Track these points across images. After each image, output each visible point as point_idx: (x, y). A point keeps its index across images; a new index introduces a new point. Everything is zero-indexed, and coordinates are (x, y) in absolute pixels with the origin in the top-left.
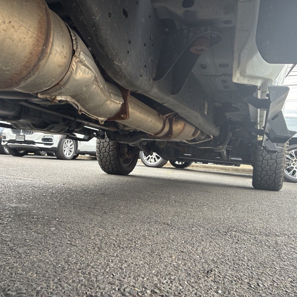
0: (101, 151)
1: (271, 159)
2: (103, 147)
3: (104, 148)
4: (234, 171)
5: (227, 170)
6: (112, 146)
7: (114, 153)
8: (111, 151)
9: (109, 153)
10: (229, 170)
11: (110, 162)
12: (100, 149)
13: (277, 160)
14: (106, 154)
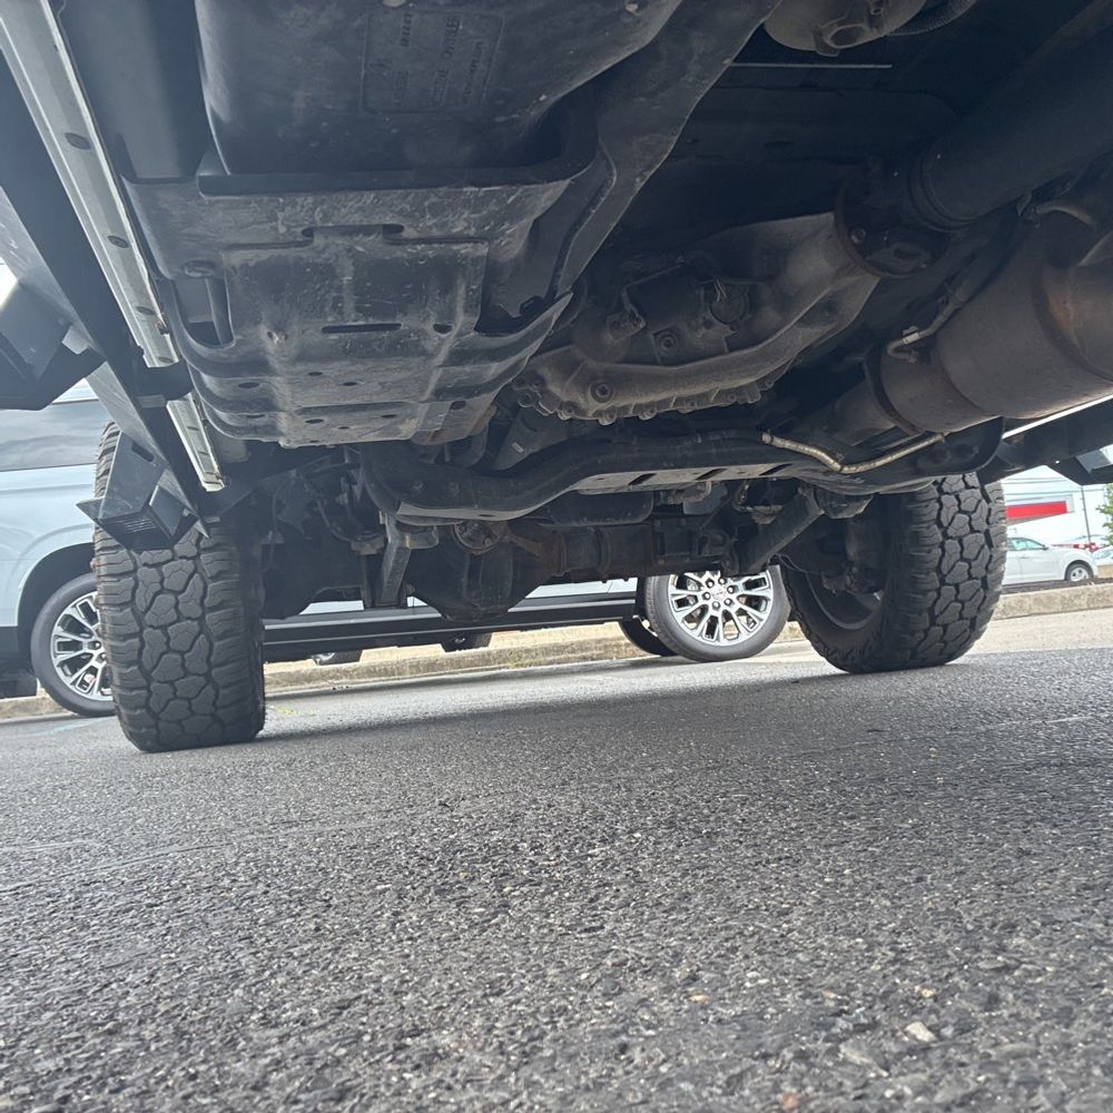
0: (147, 618)
1: (973, 531)
2: (162, 590)
3: (167, 600)
4: (419, 671)
5: (394, 675)
8: (215, 608)
10: (400, 674)
11: (207, 675)
12: (141, 603)
14: (181, 632)
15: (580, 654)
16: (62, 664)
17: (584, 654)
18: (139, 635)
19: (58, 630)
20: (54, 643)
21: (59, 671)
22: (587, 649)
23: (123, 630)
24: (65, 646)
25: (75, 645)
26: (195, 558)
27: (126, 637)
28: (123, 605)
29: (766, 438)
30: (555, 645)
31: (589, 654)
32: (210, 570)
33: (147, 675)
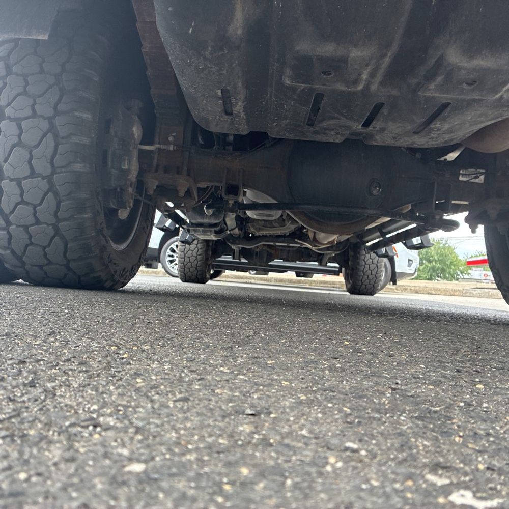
0: (186, 255)
1: (373, 263)
2: (190, 250)
3: (190, 252)
6: (200, 249)
7: (203, 258)
8: (199, 255)
9: (196, 257)
11: (196, 268)
12: (185, 252)
13: (378, 264)
14: (192, 259)
15: (332, 285)
16: (168, 261)
17: (334, 286)
18: (184, 258)
19: (169, 251)
20: (167, 255)
21: (167, 263)
22: (335, 284)
23: (182, 257)
24: (170, 256)
25: (172, 256)
26: (197, 245)
27: (181, 258)
28: (182, 252)
29: (296, 240)
30: (325, 281)
31: (335, 286)
32: (199, 247)
33: (185, 267)
